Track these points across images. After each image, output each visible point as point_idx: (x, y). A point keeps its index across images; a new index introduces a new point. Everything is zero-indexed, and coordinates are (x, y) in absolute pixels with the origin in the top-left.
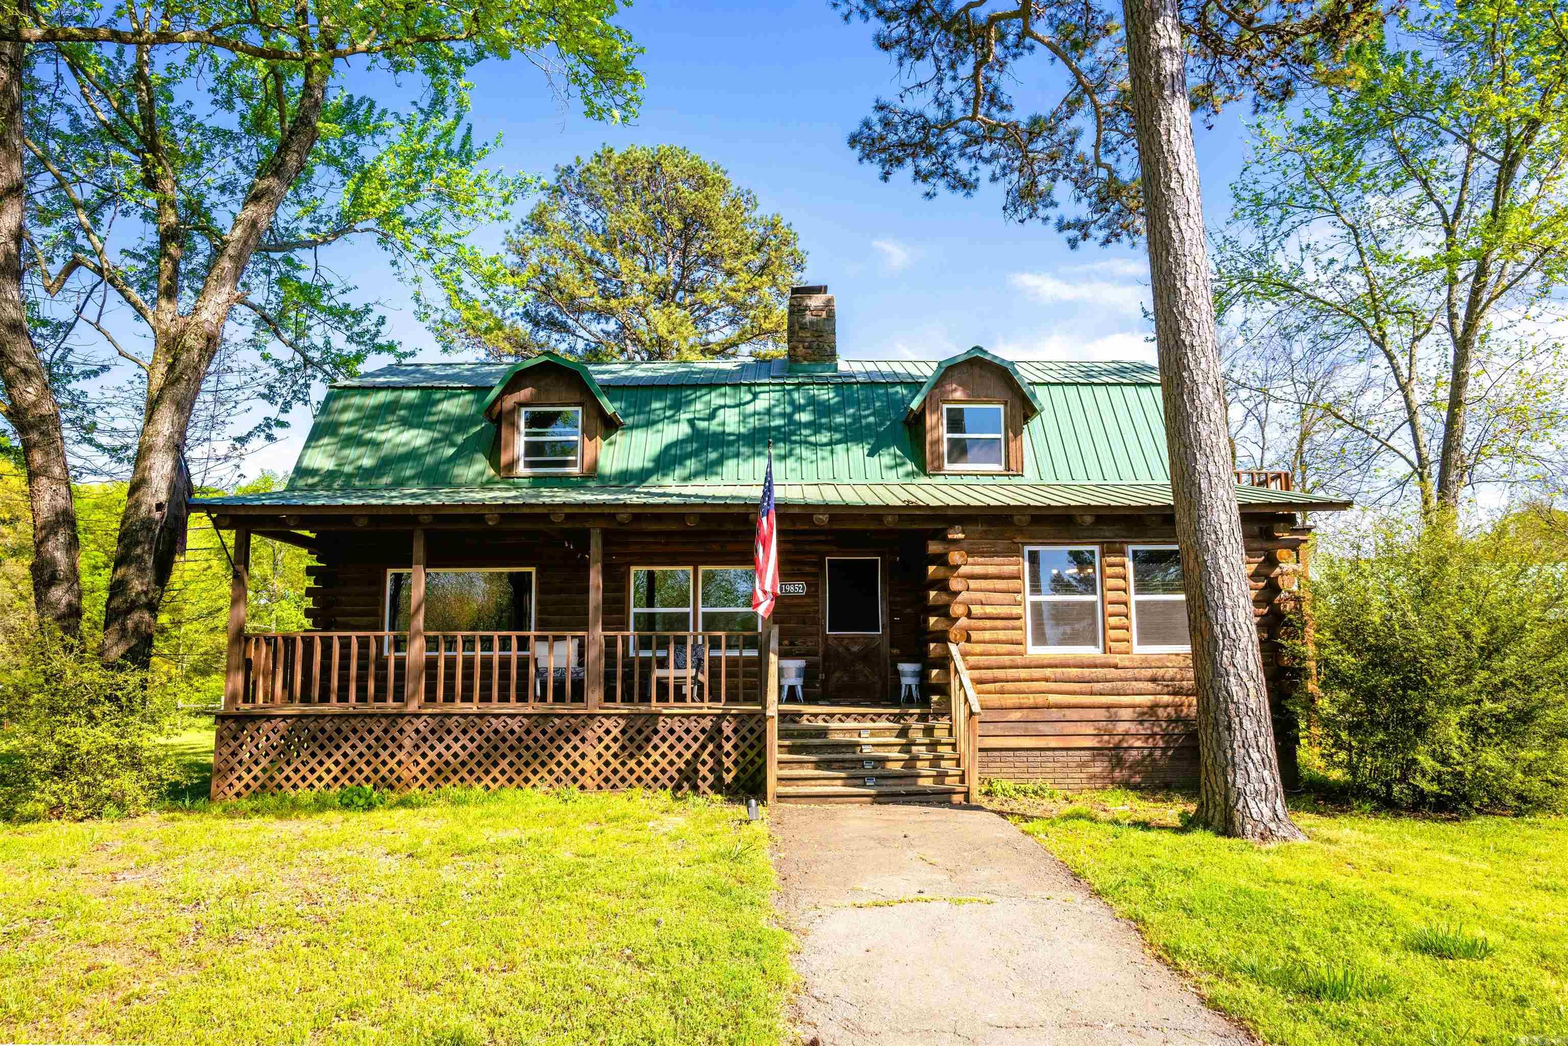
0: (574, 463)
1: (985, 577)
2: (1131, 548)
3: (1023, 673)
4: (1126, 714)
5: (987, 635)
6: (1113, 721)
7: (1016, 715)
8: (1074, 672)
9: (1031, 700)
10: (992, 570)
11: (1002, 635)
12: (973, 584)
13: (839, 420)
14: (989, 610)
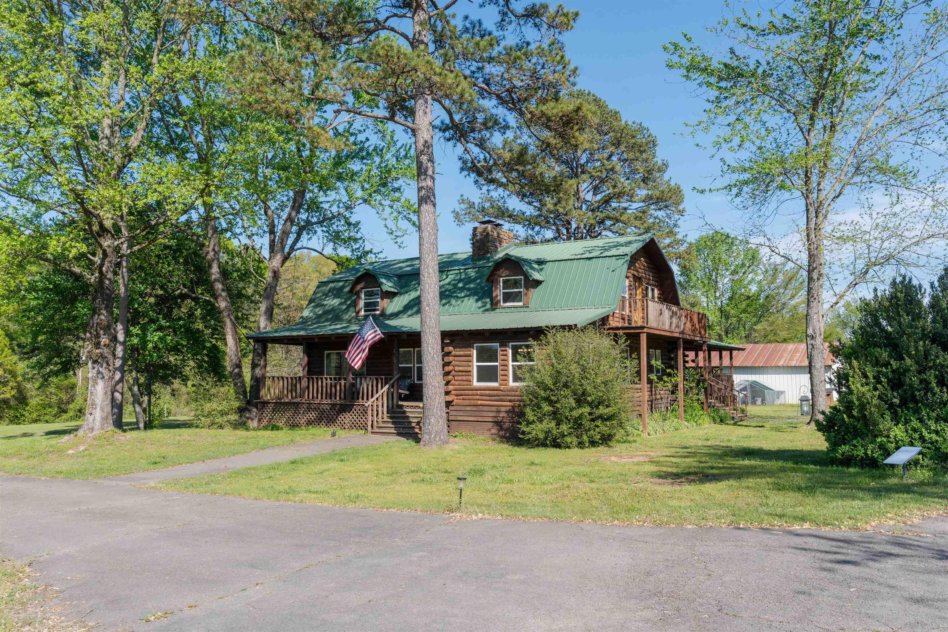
0: (378, 310)
1: (460, 356)
2: (511, 344)
3: (471, 392)
4: (503, 409)
5: (460, 378)
6: (498, 412)
7: (468, 408)
8: (487, 392)
9: (473, 402)
10: (462, 353)
11: (464, 378)
12: (456, 358)
13: (472, 286)
14: (461, 368)
